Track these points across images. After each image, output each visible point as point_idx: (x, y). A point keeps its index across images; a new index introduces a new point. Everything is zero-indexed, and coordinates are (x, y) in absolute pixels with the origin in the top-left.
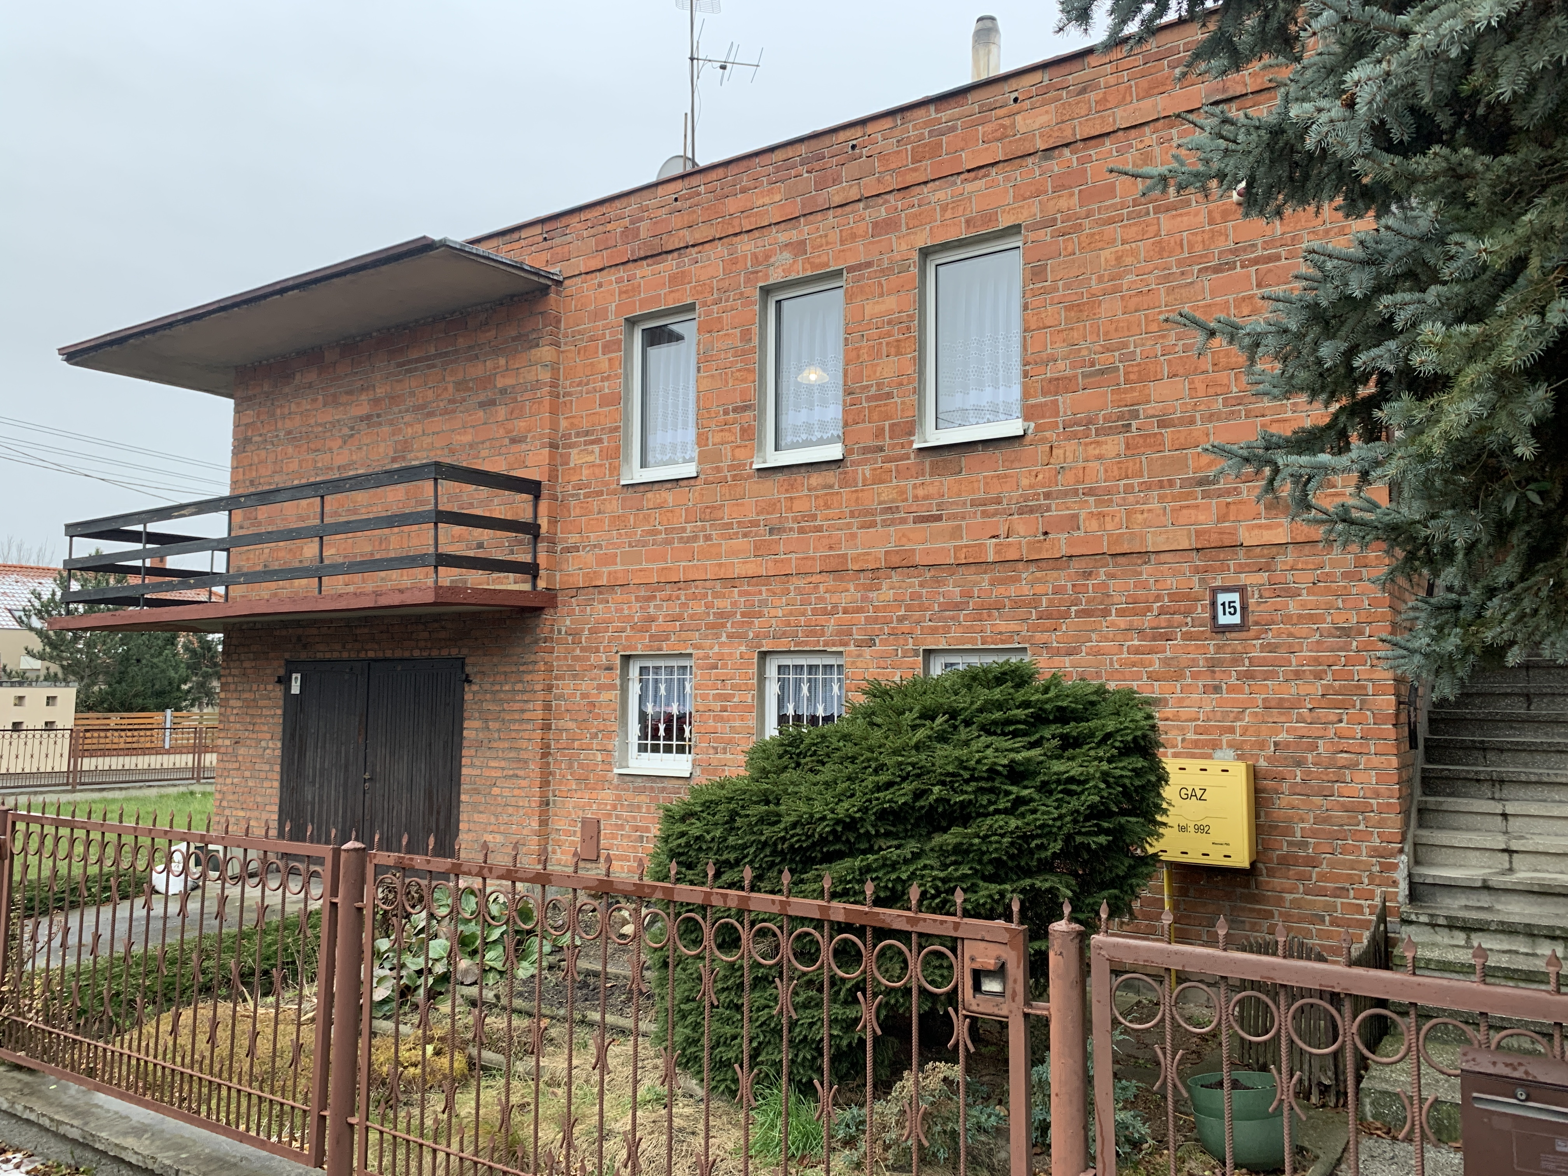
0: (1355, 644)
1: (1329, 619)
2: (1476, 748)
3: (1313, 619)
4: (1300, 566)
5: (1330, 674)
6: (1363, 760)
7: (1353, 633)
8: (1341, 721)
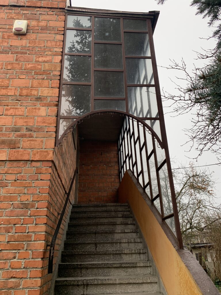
0: (29, 212)
1: (19, 199)
2: (78, 268)
3: (11, 199)
4: (10, 172)
5: (14, 229)
6: (22, 282)
7: (29, 207)
8: (15, 258)
